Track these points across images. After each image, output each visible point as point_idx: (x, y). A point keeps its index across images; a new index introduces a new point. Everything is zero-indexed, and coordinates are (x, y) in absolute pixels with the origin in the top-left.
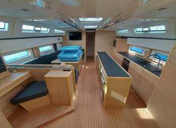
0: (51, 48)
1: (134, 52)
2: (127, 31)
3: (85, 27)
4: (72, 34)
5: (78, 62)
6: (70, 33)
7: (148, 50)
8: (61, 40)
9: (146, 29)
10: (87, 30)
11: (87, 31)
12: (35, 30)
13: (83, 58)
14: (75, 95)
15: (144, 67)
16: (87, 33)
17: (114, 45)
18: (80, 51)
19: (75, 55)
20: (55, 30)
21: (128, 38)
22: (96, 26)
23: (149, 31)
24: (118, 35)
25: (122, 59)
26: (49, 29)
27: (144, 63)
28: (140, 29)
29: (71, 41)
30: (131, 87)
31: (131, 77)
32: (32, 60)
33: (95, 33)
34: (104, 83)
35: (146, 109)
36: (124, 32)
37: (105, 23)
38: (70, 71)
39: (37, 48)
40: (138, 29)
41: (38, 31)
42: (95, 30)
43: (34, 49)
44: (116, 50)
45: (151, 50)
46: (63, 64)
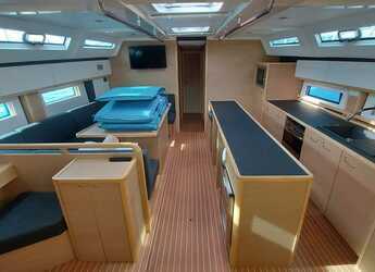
0: (78, 94)
1: (318, 101)
2: (295, 39)
3: (175, 30)
4: (138, 53)
5: (155, 133)
6: (131, 48)
7: (357, 94)
8: (107, 69)
9: (351, 35)
10: (179, 38)
11: (180, 42)
12: (26, 42)
13: (171, 121)
14: (148, 231)
15: (347, 144)
16: (180, 48)
17: (260, 82)
18: (161, 100)
19: (146, 113)
20: (88, 42)
21: (299, 62)
22: (207, 29)
23: (359, 38)
24: (268, 53)
25: (283, 122)
26: (69, 40)
27: (347, 131)
28: (333, 35)
29: (135, 71)
30: (312, 203)
31: (311, 175)
32: (19, 130)
33: (202, 48)
34: (232, 196)
35: (356, 267)
36: (287, 43)
37: (232, 18)
38: (129, 159)
39: (35, 95)
40: (326, 36)
41: (34, 44)
42: (203, 38)
43: (26, 99)
44: (264, 95)
45: (366, 94)
46: (110, 139)
